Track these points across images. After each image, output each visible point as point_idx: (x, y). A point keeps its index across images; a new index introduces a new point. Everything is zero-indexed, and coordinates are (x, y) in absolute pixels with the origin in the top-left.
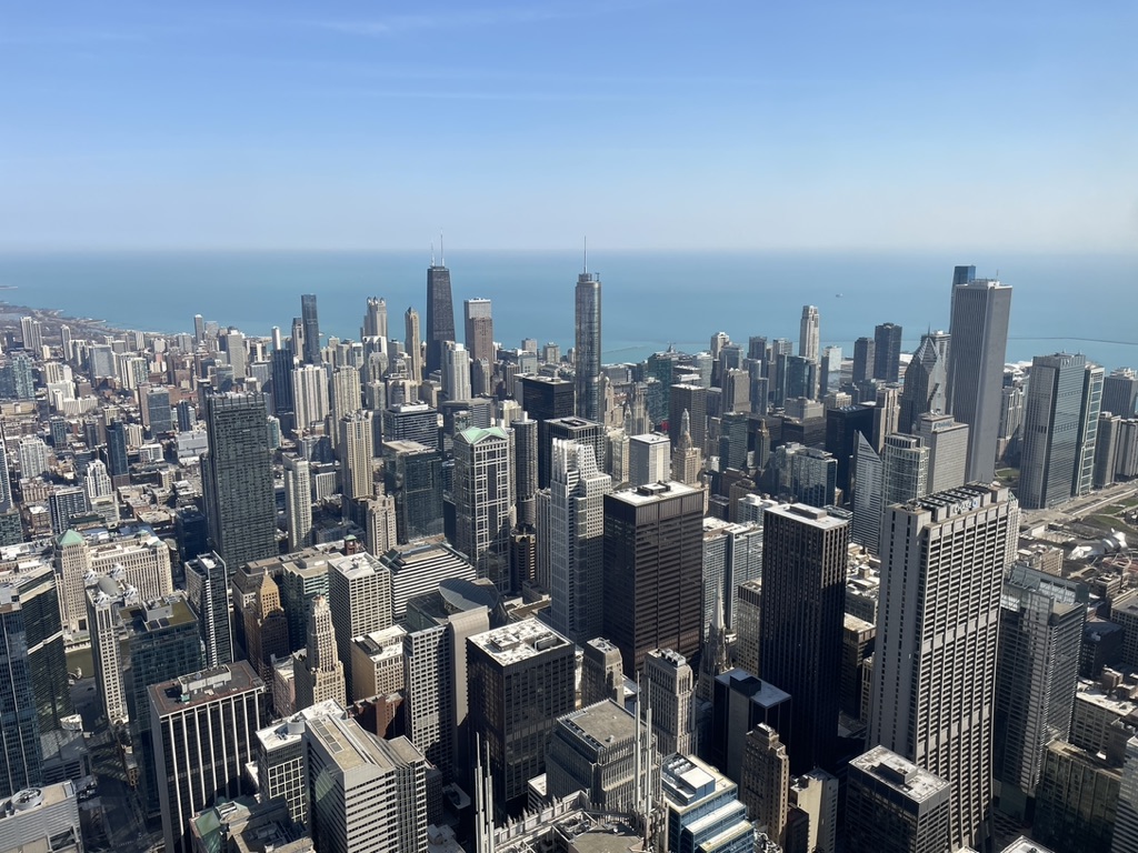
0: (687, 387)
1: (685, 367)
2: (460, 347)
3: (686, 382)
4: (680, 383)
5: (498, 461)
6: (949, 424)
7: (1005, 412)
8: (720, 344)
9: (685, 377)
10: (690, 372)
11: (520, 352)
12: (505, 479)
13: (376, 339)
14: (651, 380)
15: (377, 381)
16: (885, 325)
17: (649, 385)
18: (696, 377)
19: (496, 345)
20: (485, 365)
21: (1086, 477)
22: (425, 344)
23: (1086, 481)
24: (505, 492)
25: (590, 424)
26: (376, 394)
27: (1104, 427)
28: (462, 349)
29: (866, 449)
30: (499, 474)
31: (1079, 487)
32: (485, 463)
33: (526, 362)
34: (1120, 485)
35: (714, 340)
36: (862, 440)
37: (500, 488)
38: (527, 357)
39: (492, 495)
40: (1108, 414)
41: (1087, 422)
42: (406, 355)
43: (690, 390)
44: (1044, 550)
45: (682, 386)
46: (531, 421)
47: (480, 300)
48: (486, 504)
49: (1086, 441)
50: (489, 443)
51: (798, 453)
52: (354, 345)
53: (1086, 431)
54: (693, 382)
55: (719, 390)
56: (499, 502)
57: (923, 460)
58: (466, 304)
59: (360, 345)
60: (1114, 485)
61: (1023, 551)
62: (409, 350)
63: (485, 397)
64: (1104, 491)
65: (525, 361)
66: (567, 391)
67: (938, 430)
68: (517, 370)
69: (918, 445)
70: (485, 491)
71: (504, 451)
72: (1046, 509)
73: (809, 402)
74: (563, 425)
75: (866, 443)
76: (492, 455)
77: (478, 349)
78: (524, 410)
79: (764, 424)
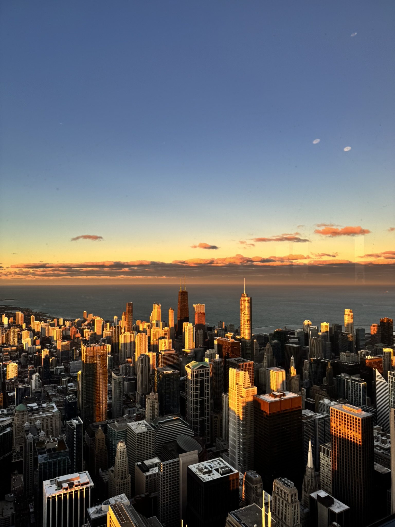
1: (292, 336)
3: (292, 343)
4: (289, 343)
5: (205, 378)
11: (217, 327)
12: (208, 387)
14: (276, 341)
17: (275, 344)
18: (296, 340)
19: (207, 324)
20: (202, 333)
29: (380, 378)
30: (206, 384)
32: (199, 379)
33: (220, 332)
36: (377, 373)
37: (206, 391)
39: (202, 394)
43: (294, 347)
46: (221, 359)
47: (198, 305)
48: (199, 399)
50: (201, 370)
54: (295, 343)
55: (308, 347)
56: (205, 398)
63: (201, 348)
66: (237, 346)
70: (199, 392)
71: (208, 374)
73: (351, 354)
74: (235, 361)
76: (202, 375)
78: (218, 354)
79: (329, 364)
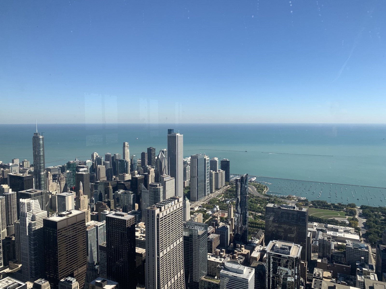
0: (82, 173)
3: (81, 172)
6: (169, 178)
7: (185, 173)
8: (95, 157)
9: (81, 170)
10: (83, 167)
16: (150, 148)
18: (86, 169)
23: (208, 191)
25: (39, 191)
27: (211, 175)
31: (206, 193)
34: (217, 191)
35: (93, 156)
38: (13, 166)
40: (212, 171)
41: (206, 174)
43: (83, 174)
44: (197, 214)
45: (80, 173)
49: (207, 179)
51: (122, 193)
53: (206, 177)
57: (162, 190)
60: (215, 192)
61: (192, 216)
64: (213, 194)
65: (13, 168)
67: (166, 180)
68: (9, 172)
69: (160, 186)
72: (199, 201)
73: (127, 175)
74: (27, 193)
78: (10, 188)
79: (110, 184)
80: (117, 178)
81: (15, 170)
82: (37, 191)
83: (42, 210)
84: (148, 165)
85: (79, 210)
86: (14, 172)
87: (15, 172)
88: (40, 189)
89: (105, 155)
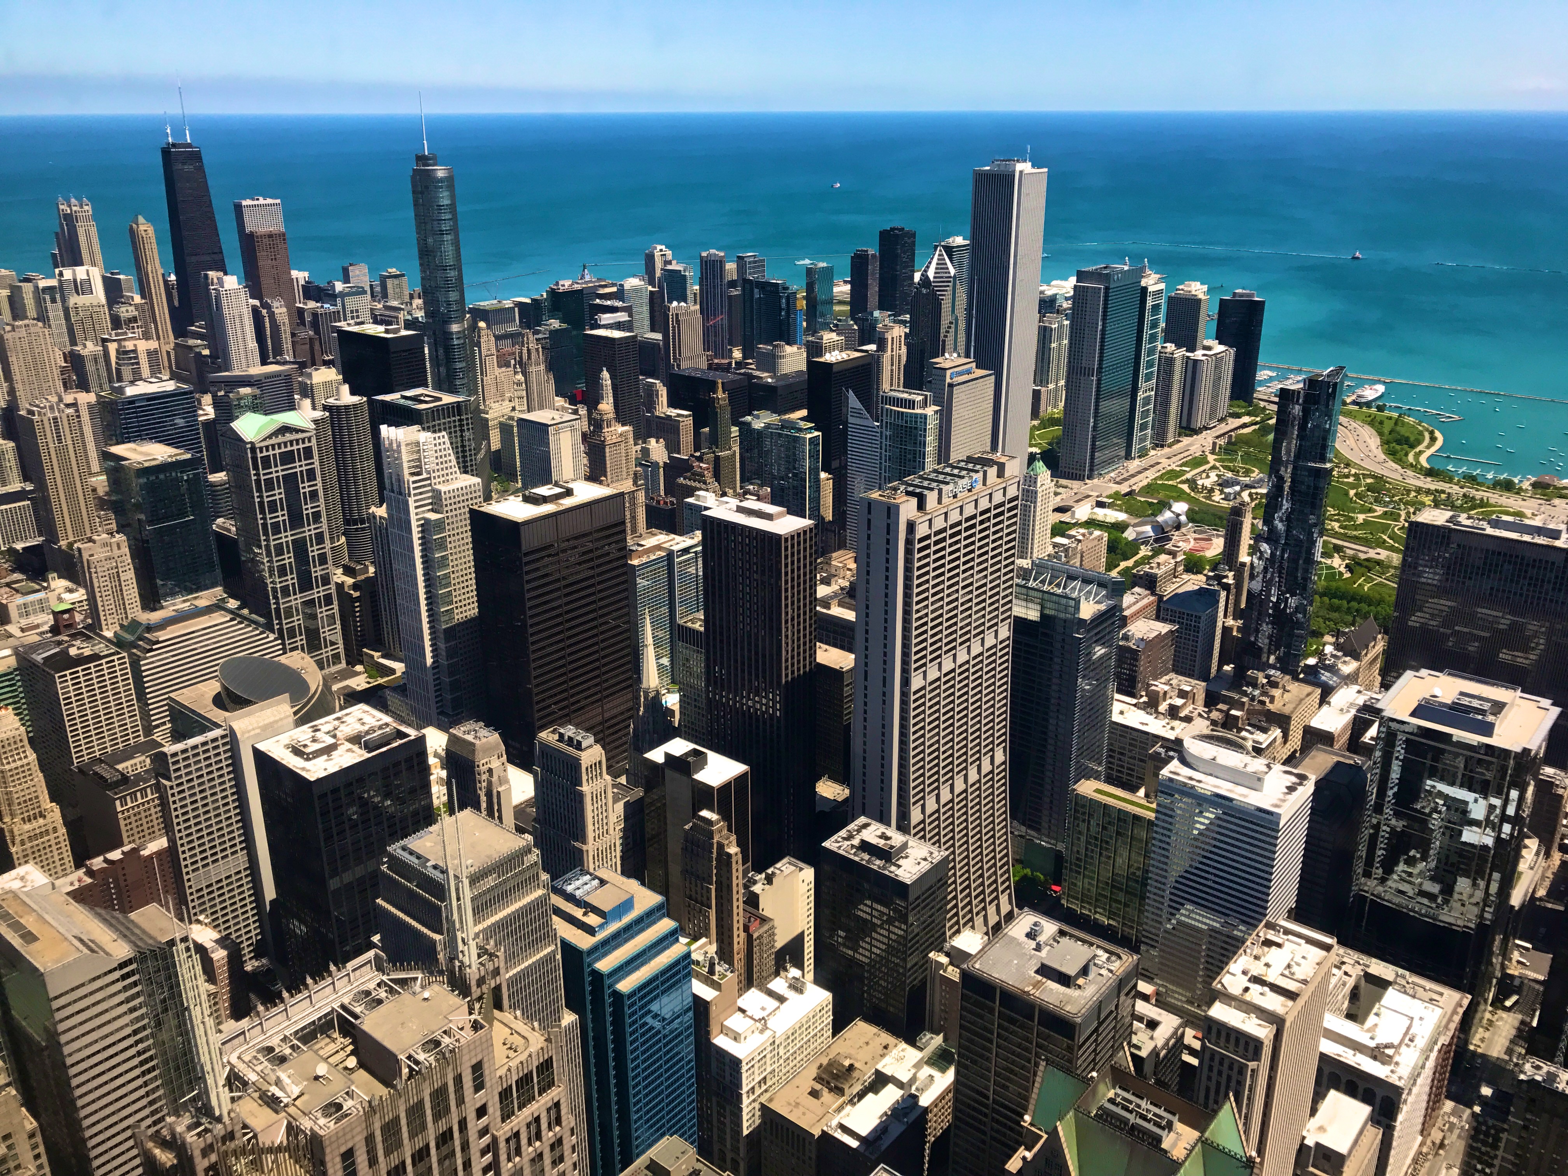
0: (607, 333)
1: (609, 303)
2: (231, 282)
3: (605, 327)
4: (599, 327)
5: (300, 467)
6: (969, 372)
7: (1046, 350)
8: (659, 265)
9: (606, 318)
10: (613, 310)
11: (339, 286)
12: (314, 495)
13: (81, 272)
14: (555, 324)
15: (89, 344)
16: (892, 229)
17: (551, 332)
18: (622, 317)
19: (300, 276)
20: (280, 310)
21: (1142, 436)
22: (173, 277)
23: (1144, 439)
24: (317, 516)
25: (448, 399)
26: (90, 367)
27: (1165, 364)
28: (236, 286)
29: (860, 416)
30: (305, 488)
31: (1135, 447)
32: (278, 472)
33: (351, 303)
34: (1186, 441)
35: (650, 259)
36: (853, 401)
37: (308, 509)
38: (349, 294)
39: (296, 520)
40: (1170, 347)
41: (1144, 359)
42: (138, 299)
43: (613, 339)
44: (1084, 535)
45: (600, 332)
46: (356, 399)
47: (262, 201)
48: (287, 537)
49: (1142, 385)
50: (280, 439)
51: (768, 426)
52: (42, 284)
53: (1143, 371)
54: (618, 326)
55: (658, 336)
56: (309, 531)
57: (932, 424)
58: (238, 208)
59: (53, 282)
60: (1179, 441)
61: (1059, 540)
62: (144, 291)
63: (285, 363)
64: (1166, 450)
65: (347, 300)
66: (411, 346)
67: (955, 380)
68: (336, 317)
69: (925, 404)
70: (282, 516)
71: (308, 453)
72: (1096, 480)
73: (789, 349)
74: (402, 401)
75: (858, 405)
76: (288, 458)
77: (266, 282)
78: (345, 381)
79: (720, 386)
80: (750, 361)
81: (357, 311)
82: (440, 399)
83: (466, 472)
84: (881, 308)
85: (601, 483)
86: (353, 318)
87: (358, 317)
88: (452, 390)
89: (701, 258)
